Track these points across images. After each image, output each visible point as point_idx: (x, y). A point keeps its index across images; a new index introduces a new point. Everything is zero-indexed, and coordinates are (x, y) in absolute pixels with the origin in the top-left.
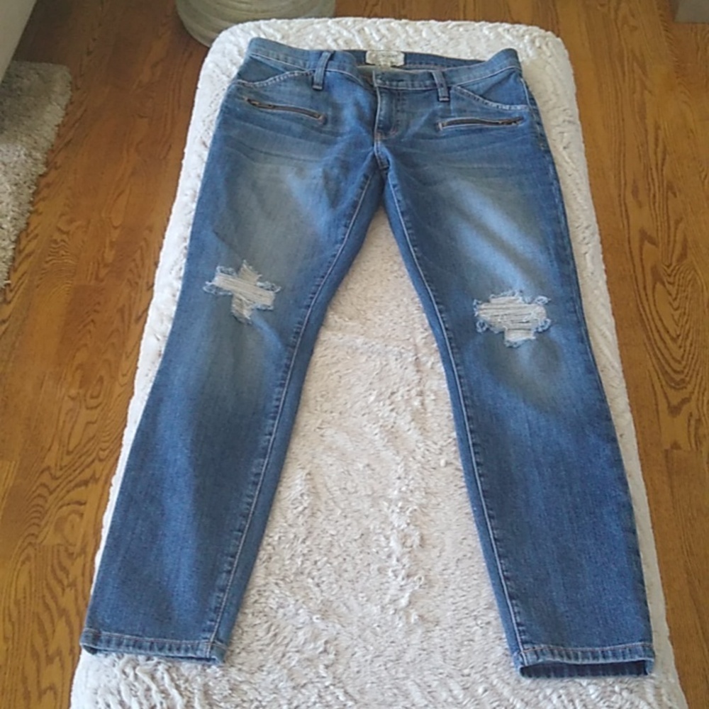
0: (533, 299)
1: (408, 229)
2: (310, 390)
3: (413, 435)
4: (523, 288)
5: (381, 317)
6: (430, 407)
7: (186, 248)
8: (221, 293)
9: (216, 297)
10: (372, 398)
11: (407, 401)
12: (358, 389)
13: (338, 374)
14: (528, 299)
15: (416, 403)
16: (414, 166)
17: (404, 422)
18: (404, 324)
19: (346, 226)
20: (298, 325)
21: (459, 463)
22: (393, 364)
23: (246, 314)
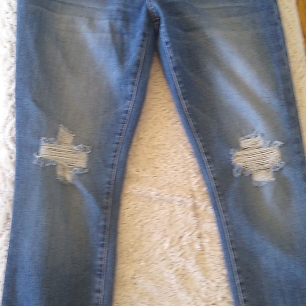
0: (271, 143)
1: (179, 83)
2: (121, 243)
3: (198, 276)
4: (264, 132)
5: (165, 165)
6: (208, 249)
7: (12, 106)
8: (48, 165)
9: (44, 168)
10: (167, 245)
11: (191, 245)
12: (157, 237)
13: (141, 223)
14: (268, 142)
15: (197, 247)
16: (178, 14)
17: (191, 266)
18: (182, 170)
19: (133, 84)
20: (108, 186)
21: (230, 298)
22: (178, 210)
23: (69, 177)
